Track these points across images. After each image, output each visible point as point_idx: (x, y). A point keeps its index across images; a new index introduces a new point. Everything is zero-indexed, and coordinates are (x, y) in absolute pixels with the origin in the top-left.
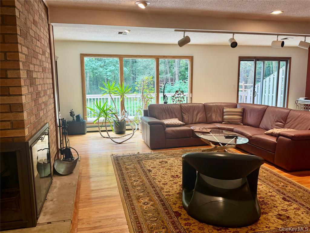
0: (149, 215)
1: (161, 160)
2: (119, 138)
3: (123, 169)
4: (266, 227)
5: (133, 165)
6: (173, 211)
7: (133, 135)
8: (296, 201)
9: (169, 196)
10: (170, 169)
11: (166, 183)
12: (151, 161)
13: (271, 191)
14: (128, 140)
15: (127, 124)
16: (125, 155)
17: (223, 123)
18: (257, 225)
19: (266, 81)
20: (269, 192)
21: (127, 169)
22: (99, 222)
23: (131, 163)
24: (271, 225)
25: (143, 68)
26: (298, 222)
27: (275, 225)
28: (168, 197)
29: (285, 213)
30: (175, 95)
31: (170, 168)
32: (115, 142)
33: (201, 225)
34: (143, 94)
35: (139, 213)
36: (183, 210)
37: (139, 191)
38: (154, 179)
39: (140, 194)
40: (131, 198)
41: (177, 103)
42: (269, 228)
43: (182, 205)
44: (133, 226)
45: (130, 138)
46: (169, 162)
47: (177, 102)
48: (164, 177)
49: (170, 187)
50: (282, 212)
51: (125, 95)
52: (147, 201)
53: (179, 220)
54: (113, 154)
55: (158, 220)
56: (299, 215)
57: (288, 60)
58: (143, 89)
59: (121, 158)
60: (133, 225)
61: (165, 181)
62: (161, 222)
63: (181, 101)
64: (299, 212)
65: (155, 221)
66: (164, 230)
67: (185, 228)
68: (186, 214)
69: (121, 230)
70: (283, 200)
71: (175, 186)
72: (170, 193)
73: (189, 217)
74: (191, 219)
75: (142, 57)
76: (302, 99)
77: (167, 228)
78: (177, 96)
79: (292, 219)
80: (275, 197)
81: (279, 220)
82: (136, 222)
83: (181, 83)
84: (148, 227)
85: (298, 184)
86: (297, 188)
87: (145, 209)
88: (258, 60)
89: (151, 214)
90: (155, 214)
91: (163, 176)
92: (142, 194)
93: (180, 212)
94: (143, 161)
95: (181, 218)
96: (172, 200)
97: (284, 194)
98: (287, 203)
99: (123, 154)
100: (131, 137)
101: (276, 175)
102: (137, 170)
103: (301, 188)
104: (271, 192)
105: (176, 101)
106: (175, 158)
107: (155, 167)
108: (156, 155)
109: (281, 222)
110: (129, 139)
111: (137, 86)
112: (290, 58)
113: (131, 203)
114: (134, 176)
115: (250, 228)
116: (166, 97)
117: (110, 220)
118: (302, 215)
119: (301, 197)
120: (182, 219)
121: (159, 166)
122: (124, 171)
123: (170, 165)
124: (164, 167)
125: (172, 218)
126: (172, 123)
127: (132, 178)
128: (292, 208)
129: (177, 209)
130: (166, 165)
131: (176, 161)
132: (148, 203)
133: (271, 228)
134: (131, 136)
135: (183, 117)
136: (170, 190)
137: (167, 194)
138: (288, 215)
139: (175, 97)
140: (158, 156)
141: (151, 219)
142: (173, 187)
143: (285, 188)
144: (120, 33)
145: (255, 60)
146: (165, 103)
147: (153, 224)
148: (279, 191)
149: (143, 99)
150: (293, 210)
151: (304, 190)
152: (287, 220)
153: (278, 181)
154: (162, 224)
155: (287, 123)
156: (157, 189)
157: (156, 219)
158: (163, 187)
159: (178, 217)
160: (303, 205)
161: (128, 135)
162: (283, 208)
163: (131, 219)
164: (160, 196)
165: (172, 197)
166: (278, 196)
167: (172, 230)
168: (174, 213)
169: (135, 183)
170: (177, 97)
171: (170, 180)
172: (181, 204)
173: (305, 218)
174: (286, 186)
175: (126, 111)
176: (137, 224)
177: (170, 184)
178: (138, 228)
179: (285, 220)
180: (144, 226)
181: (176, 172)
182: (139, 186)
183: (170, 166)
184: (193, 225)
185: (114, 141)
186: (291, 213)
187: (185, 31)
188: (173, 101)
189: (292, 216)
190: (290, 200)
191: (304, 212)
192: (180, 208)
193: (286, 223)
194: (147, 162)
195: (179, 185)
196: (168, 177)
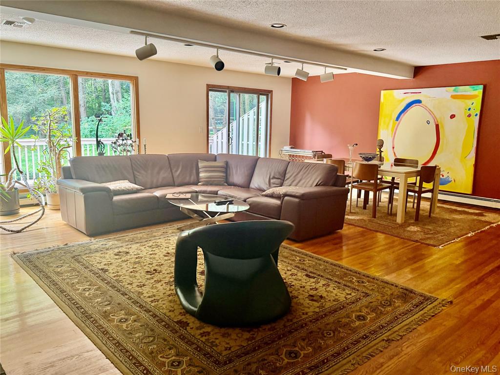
0: (137, 335)
1: (117, 251)
2: (11, 222)
3: (52, 275)
4: (303, 314)
5: (68, 265)
6: (175, 322)
7: (43, 214)
8: (322, 276)
9: (158, 301)
10: (139, 263)
11: (142, 284)
12: (98, 254)
13: (289, 268)
14: (34, 223)
15: (21, 194)
16: (42, 251)
17: (200, 184)
18: (292, 314)
19: (243, 119)
20: (288, 270)
21: (58, 273)
22: (52, 366)
23: (61, 262)
24: (307, 310)
25: (13, 91)
26: (334, 301)
27: (312, 309)
28: (156, 303)
29: (315, 292)
30: (117, 140)
31: (137, 260)
32: (9, 231)
33: (223, 330)
34: (50, 139)
35: (119, 337)
36: (188, 316)
37: (101, 304)
38: (118, 281)
39: (105, 309)
40: (92, 317)
41: (122, 155)
42: (307, 314)
43: (183, 311)
44: (119, 358)
45: (38, 220)
46: (131, 251)
47: (122, 152)
48: (135, 277)
49: (152, 288)
50: (312, 291)
51: (18, 140)
52: (123, 316)
53: (189, 331)
54: (15, 252)
55: (156, 339)
56: (332, 292)
57: (268, 95)
58: (50, 130)
59: (36, 256)
60: (118, 356)
61: (140, 281)
62: (163, 341)
63: (128, 151)
64: (331, 289)
65: (152, 341)
66: (173, 351)
67: (204, 340)
68: (195, 321)
69: (100, 370)
70: (307, 278)
71: (158, 285)
72: (156, 297)
73: (202, 324)
74: (205, 326)
75: (44, 70)
76: (288, 148)
77: (176, 347)
78: (120, 142)
79: (326, 297)
80: (297, 275)
81: (314, 303)
82: (122, 352)
83: (93, 121)
84: (145, 354)
85: (315, 255)
86: (316, 261)
87: (125, 328)
88: (233, 92)
89: (141, 334)
90: (146, 332)
91: (131, 274)
92: (109, 308)
93: (185, 320)
94: (83, 257)
95: (191, 328)
96: (164, 306)
97: (306, 270)
98: (312, 280)
99: (37, 250)
100: (40, 219)
101: (286, 248)
102: (78, 272)
103: (320, 260)
104: (290, 270)
105: (120, 151)
106: (138, 245)
107: (111, 264)
108: (102, 245)
109: (316, 304)
110: (36, 222)
111: (37, 125)
112: (271, 92)
113: (96, 325)
114: (78, 283)
115: (286, 320)
116: (102, 143)
117: (72, 359)
118: (335, 292)
119: (325, 270)
120: (193, 329)
121: (117, 261)
122: (55, 278)
123: (136, 256)
124: (127, 260)
125: (177, 332)
126: (123, 188)
127: (77, 286)
128: (320, 284)
129: (180, 318)
130: (129, 257)
131: (142, 248)
132: (127, 320)
133: (309, 314)
134: (39, 217)
135: (136, 177)
136: (154, 294)
137: (153, 299)
138: (320, 295)
139: (118, 143)
140: (107, 246)
141: (144, 341)
142: (156, 288)
143: (304, 262)
144: (9, 23)
145: (228, 91)
146: (101, 154)
147: (151, 347)
148: (299, 267)
149: (52, 148)
150: (323, 287)
151: (324, 261)
152: (322, 301)
153: (293, 255)
154: (166, 343)
155: (286, 180)
156: (132, 295)
157: (151, 339)
158: (141, 291)
159: (186, 328)
160: (331, 280)
161: (29, 215)
162: (311, 287)
163: (111, 349)
164: (141, 305)
165: (163, 302)
166: (299, 274)
167: (185, 348)
168: (177, 324)
169: (88, 293)
170: (122, 145)
171: (147, 279)
172: (181, 309)
173: (338, 294)
174: (304, 261)
175: (21, 170)
176: (124, 354)
177: (149, 284)
178: (129, 358)
179: (320, 301)
180: (138, 354)
181: (150, 266)
182: (96, 296)
183: (137, 258)
184: (212, 333)
185: (5, 229)
186: (322, 291)
187: (147, 35)
188: (115, 152)
189: (325, 295)
190: (315, 276)
191: (336, 287)
192: (182, 315)
193: (322, 304)
194: (92, 258)
195: (166, 283)
196: (142, 275)
